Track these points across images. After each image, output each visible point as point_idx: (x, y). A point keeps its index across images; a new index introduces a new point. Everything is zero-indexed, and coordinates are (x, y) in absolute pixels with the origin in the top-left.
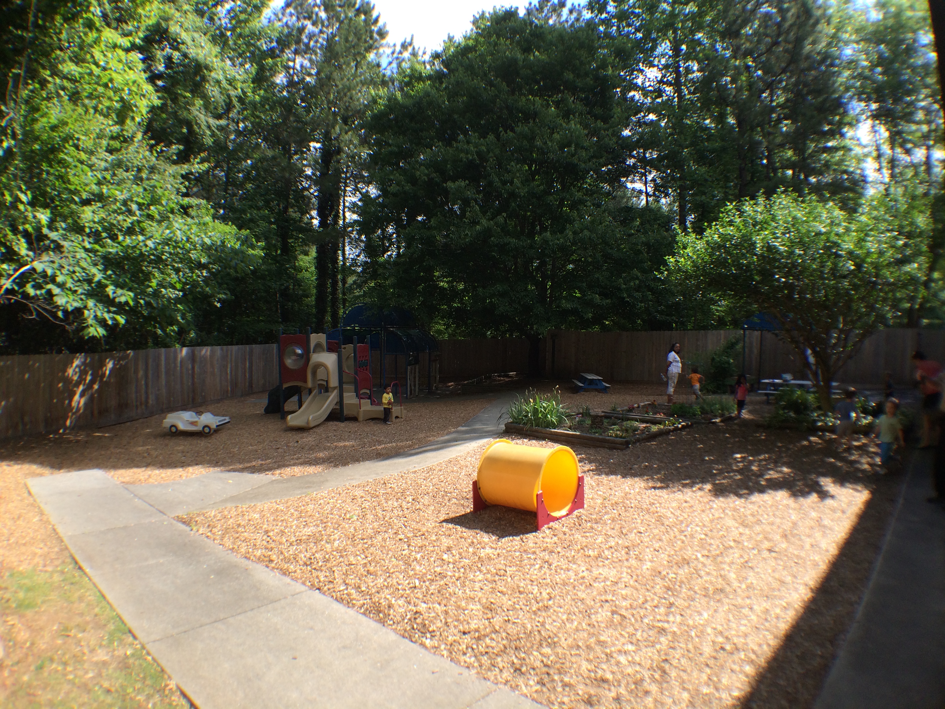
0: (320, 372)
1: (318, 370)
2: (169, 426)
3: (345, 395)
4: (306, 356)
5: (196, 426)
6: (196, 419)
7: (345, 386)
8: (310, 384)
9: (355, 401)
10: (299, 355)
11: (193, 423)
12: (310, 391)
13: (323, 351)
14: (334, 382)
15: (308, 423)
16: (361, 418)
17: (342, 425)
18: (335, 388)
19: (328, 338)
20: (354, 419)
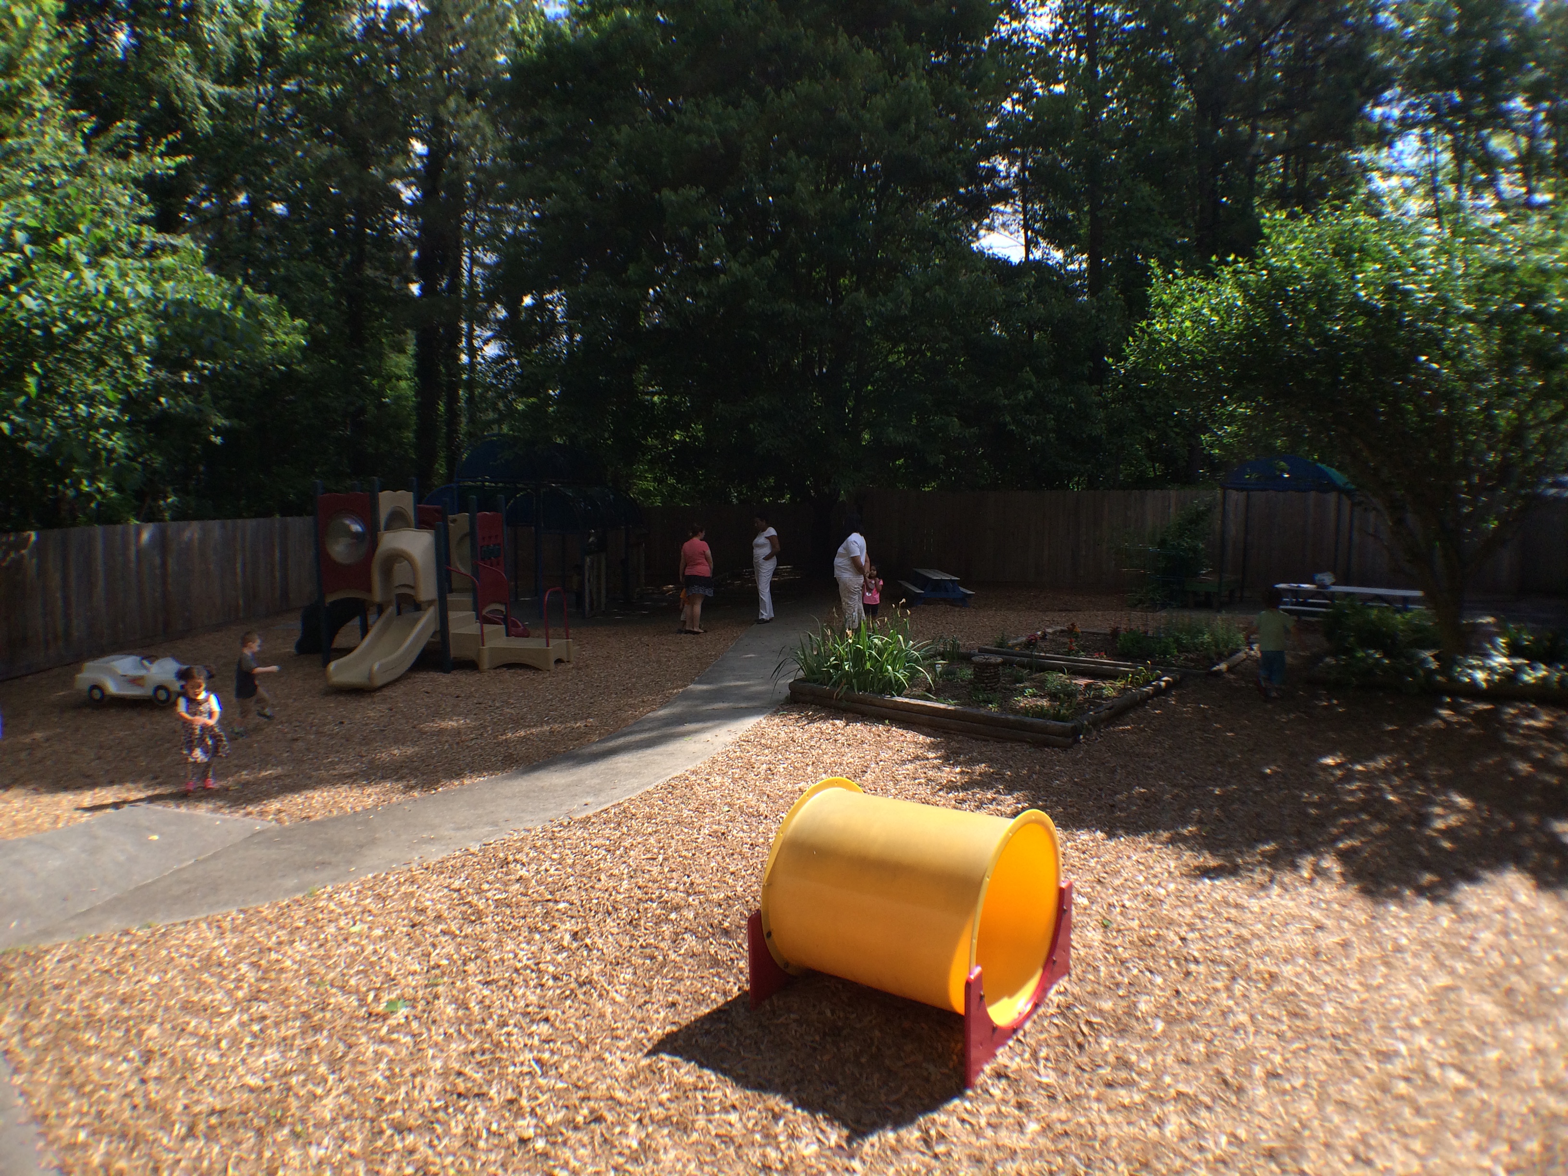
0: (400, 572)
1: (397, 566)
2: (86, 687)
3: (452, 615)
4: (371, 537)
5: (141, 686)
6: (142, 672)
7: (451, 598)
8: (378, 595)
9: (473, 628)
10: (356, 535)
11: (135, 681)
12: (381, 609)
13: (408, 525)
14: (427, 590)
15: (370, 677)
16: (485, 664)
17: (444, 679)
18: (430, 603)
19: (418, 500)
20: (471, 665)
